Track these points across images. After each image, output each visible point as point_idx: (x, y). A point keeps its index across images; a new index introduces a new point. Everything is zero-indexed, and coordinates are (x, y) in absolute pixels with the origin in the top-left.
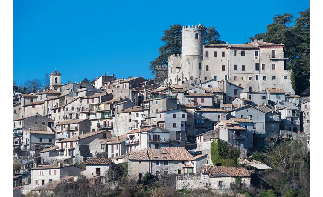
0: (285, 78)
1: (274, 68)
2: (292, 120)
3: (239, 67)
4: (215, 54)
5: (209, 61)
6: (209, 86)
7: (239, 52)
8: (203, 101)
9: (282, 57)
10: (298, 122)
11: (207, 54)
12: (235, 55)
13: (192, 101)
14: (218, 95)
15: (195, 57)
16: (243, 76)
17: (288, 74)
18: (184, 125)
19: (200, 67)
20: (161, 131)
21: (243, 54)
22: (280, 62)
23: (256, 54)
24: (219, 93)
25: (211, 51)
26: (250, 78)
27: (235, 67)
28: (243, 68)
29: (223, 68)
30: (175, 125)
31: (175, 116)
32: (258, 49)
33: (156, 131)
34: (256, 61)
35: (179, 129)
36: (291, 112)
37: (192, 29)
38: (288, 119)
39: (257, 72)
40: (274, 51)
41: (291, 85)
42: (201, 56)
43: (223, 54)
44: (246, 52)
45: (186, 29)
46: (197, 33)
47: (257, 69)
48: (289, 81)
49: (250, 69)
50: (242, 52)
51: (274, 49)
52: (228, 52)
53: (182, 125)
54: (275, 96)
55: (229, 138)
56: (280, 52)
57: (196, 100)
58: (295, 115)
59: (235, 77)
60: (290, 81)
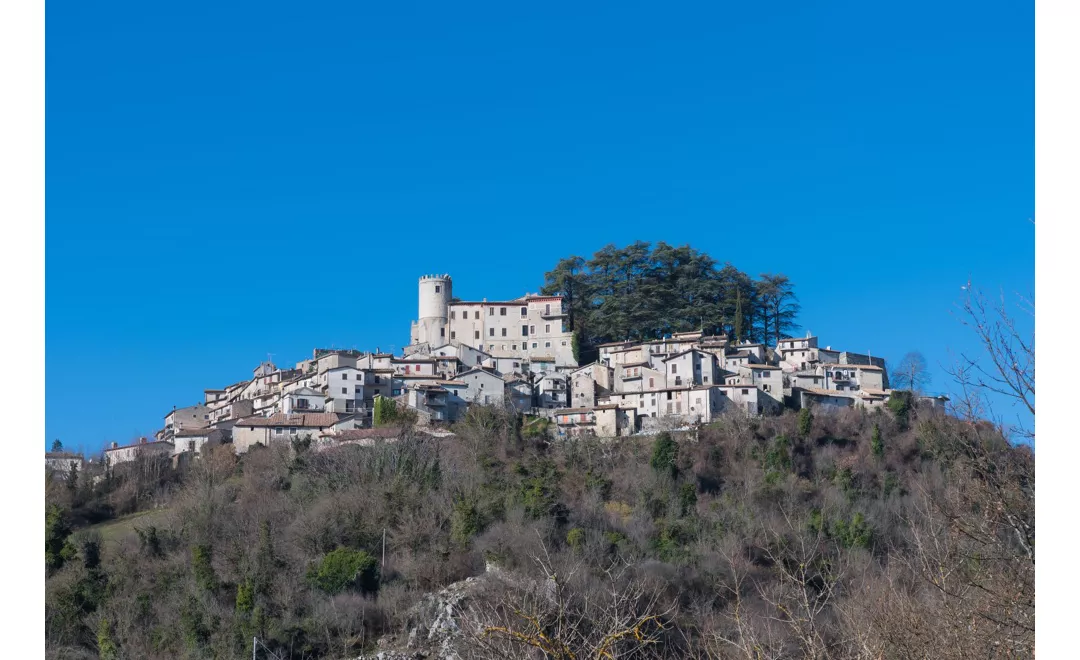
0: (564, 344)
1: (547, 330)
2: (554, 395)
3: (498, 332)
4: (465, 315)
5: (456, 325)
6: (442, 354)
7: (497, 309)
8: (418, 369)
9: (560, 314)
10: (562, 397)
11: (453, 314)
12: (492, 313)
13: (403, 369)
14: (448, 363)
15: (434, 319)
16: (503, 343)
17: (569, 338)
18: (362, 391)
19: (443, 334)
20: (310, 393)
21: (503, 312)
22: (556, 321)
23: (524, 312)
24: (451, 360)
25: (458, 310)
26: (514, 347)
27: (492, 332)
28: (504, 332)
29: (477, 335)
30: (345, 391)
31: (345, 377)
32: (527, 305)
33: (302, 393)
34: (524, 321)
35: (351, 395)
36: (552, 382)
37: (431, 279)
38: (547, 393)
39: (525, 339)
40: (548, 306)
41: (572, 354)
42: (446, 318)
43: (477, 315)
44: (509, 309)
45: (423, 280)
46: (438, 284)
47: (525, 333)
48: (569, 347)
49: (515, 333)
50: (502, 309)
51: (548, 303)
52: (484, 311)
53: (357, 391)
54: (539, 365)
55: (417, 403)
56: (556, 306)
57: (408, 367)
58: (558, 387)
59: (491, 346)
60: (571, 348)
